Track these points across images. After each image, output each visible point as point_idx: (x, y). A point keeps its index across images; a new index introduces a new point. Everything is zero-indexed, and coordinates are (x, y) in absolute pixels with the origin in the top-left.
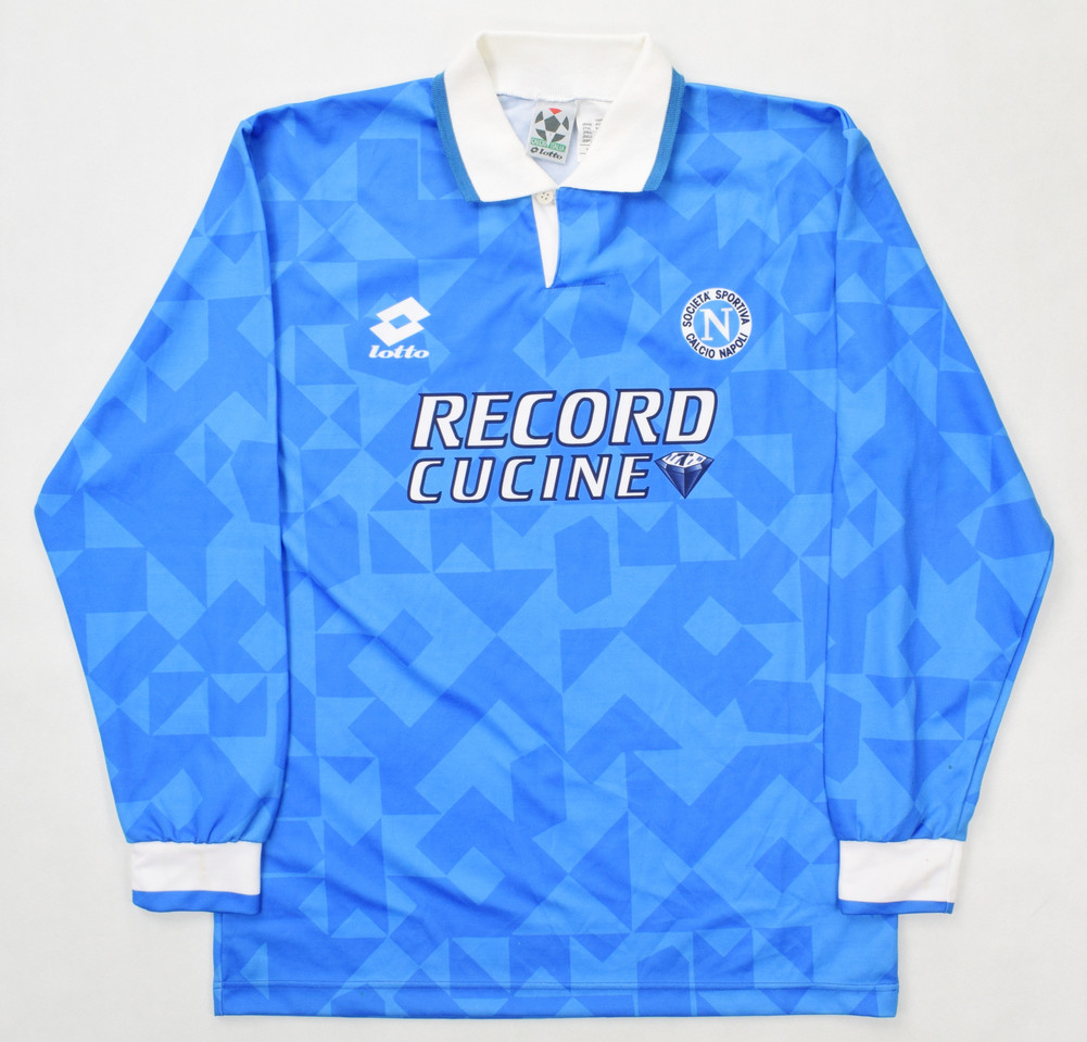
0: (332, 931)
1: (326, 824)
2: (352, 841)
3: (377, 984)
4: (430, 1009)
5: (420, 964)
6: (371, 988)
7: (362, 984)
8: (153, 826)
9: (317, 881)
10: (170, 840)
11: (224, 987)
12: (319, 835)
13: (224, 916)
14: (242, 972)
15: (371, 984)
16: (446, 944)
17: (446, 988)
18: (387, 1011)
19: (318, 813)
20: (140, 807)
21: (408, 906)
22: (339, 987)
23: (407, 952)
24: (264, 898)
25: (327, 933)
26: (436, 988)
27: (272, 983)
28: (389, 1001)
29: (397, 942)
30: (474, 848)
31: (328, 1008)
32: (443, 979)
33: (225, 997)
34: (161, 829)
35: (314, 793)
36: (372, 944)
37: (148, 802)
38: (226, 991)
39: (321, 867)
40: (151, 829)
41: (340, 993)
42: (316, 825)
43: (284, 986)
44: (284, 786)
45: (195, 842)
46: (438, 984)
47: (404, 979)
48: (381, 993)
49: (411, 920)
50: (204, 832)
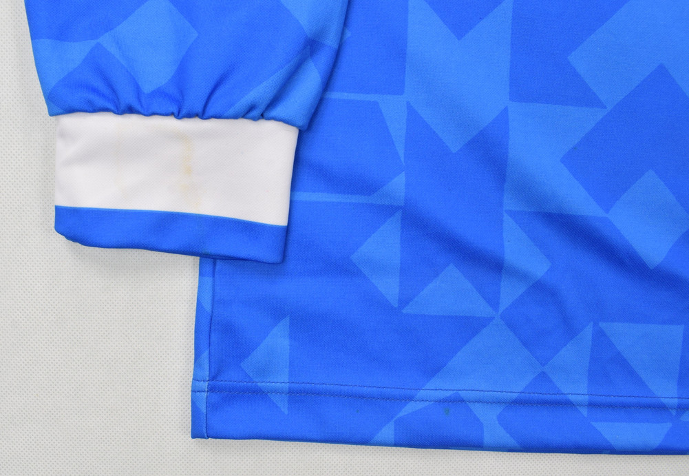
0: (404, 302)
1: (411, 110)
2: (454, 143)
3: (473, 395)
4: (555, 438)
5: (543, 365)
6: (462, 401)
7: (448, 394)
8: (99, 84)
9: (388, 211)
10: (130, 110)
11: (211, 389)
12: (398, 129)
13: (219, 263)
14: (243, 365)
15: (463, 394)
16: (588, 332)
17: (581, 405)
18: (487, 439)
19: (397, 88)
20: (76, 52)
21: (538, 267)
22: (410, 398)
23: (525, 344)
24: (294, 235)
25: (396, 305)
26: (566, 404)
27: (295, 386)
28: (490, 421)
29: (512, 325)
30: (651, 173)
31: (388, 432)
32: (576, 389)
33: (212, 406)
34: (114, 91)
35: (397, 51)
36: (469, 327)
37: (93, 43)
38: (215, 397)
39: (398, 186)
40: (94, 90)
41: (410, 408)
42: (393, 110)
43: (318, 393)
44: (343, 33)
45: (178, 116)
46: (572, 398)
47: (517, 386)
48: (478, 410)
49: (541, 290)
50: (195, 99)
